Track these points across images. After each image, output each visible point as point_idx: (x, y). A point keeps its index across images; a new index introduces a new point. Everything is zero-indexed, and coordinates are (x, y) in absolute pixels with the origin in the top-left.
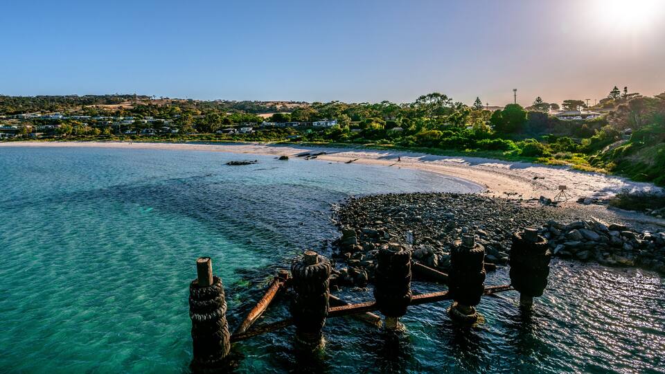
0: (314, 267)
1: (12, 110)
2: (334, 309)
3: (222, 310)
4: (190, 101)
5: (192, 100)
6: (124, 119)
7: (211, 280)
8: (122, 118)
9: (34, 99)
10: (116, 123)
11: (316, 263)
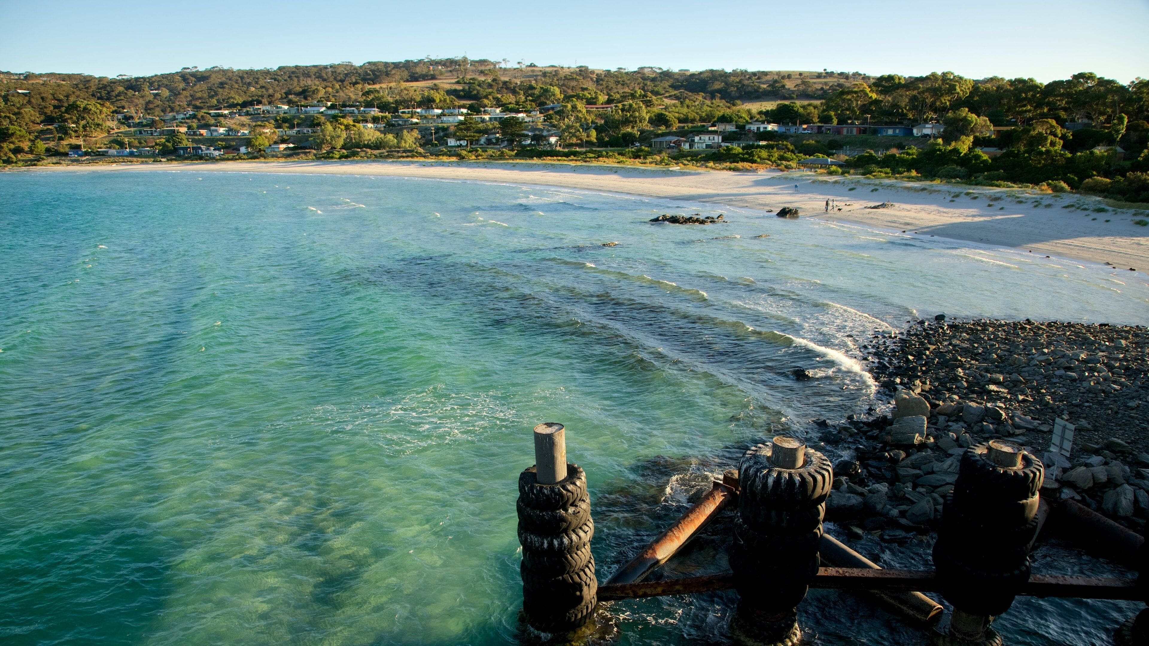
0: (790, 474)
1: (240, 100)
2: (832, 571)
3: (582, 534)
4: (583, 72)
5: (587, 68)
6: (443, 114)
7: (562, 473)
8: (439, 111)
9: (275, 73)
10: (424, 123)
11: (793, 466)
